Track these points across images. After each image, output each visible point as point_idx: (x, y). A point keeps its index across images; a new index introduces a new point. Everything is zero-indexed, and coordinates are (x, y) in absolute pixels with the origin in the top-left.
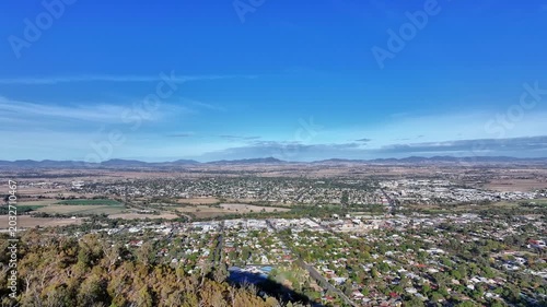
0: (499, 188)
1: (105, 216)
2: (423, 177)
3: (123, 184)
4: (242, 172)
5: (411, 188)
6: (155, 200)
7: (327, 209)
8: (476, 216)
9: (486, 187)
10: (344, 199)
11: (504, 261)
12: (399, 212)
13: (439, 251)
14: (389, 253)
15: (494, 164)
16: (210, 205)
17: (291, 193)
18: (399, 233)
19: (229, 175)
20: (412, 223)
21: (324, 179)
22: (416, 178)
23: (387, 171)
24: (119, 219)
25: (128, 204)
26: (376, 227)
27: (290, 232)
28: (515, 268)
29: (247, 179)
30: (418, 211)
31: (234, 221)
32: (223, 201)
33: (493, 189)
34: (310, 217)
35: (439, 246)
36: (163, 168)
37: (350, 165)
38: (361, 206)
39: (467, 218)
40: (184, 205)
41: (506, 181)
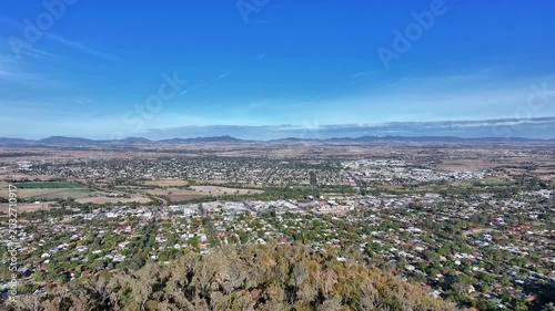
0: (451, 168)
1: (73, 200)
2: (380, 157)
3: (76, 165)
4: (200, 151)
5: (372, 168)
6: (119, 182)
7: (299, 190)
8: (437, 196)
9: (439, 167)
10: (313, 180)
11: (475, 238)
12: (368, 192)
13: (417, 230)
14: (374, 233)
15: (441, 144)
16: (181, 188)
17: (259, 175)
18: (375, 213)
19: (188, 155)
20: (383, 203)
21: (286, 159)
22: (374, 158)
23: (345, 151)
24: (90, 204)
25: (91, 187)
26: (352, 208)
27: (273, 214)
28: (486, 244)
29: (209, 159)
30: (386, 191)
31: (212, 203)
32: (192, 183)
33: (446, 168)
34: (286, 198)
35: (415, 226)
36: (113, 146)
37: (307, 144)
38: (331, 187)
39: (431, 198)
40: (153, 187)
41: (455, 162)
